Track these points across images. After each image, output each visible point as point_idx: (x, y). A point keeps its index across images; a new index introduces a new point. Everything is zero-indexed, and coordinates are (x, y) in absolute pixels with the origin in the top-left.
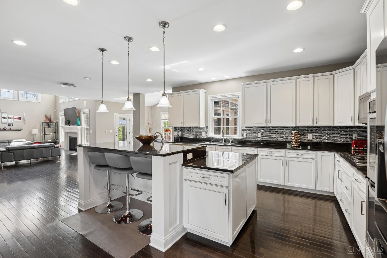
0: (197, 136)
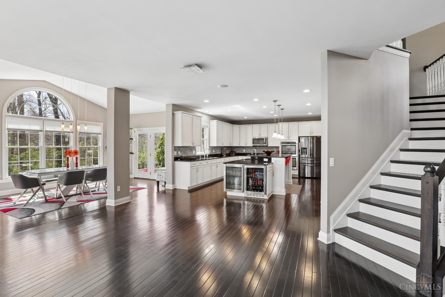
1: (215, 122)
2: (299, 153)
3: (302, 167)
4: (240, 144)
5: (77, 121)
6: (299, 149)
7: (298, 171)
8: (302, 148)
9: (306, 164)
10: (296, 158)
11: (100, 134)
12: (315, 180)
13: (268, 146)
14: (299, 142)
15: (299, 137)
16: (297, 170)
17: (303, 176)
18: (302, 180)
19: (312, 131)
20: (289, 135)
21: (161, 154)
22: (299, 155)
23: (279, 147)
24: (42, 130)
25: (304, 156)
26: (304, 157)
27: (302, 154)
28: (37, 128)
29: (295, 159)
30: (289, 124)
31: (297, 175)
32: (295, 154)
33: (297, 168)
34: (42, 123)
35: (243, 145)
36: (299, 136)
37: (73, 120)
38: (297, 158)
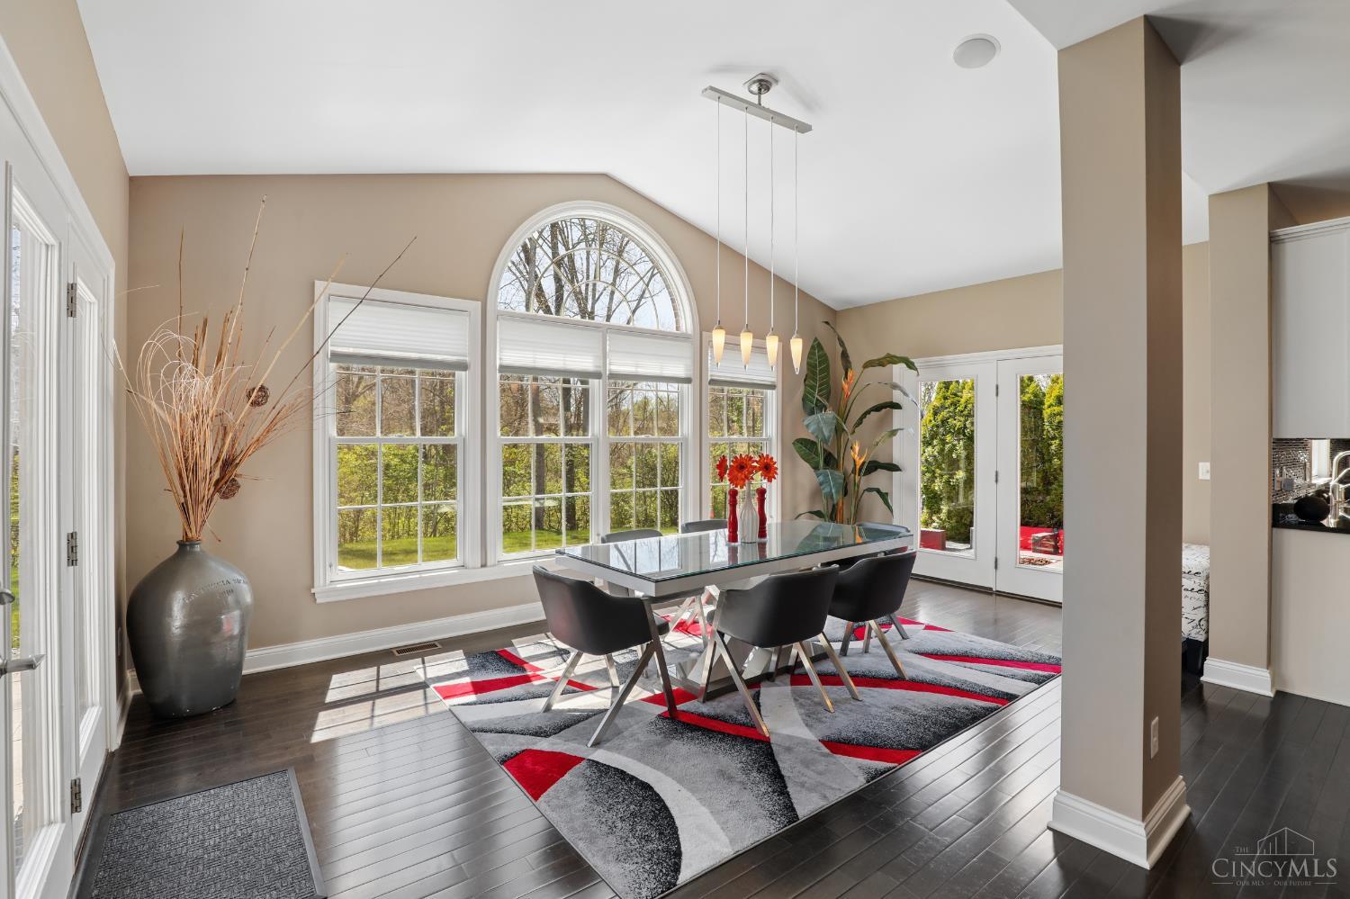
5: (704, 333)
11: (772, 387)
21: (939, 467)
24: (601, 369)
28: (586, 363)
34: (601, 343)
37: (690, 331)
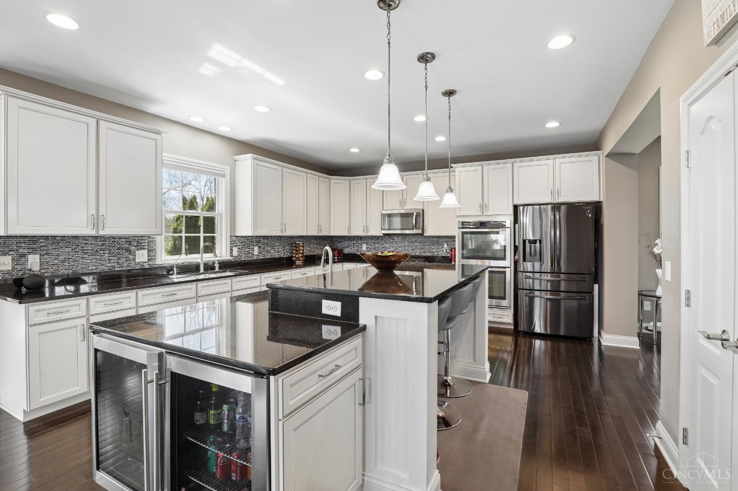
0: (118, 263)
1: (247, 160)
2: (517, 257)
3: (524, 300)
4: (349, 230)
6: (517, 244)
7: (511, 312)
8: (524, 241)
9: (537, 293)
10: (504, 273)
12: (562, 345)
13: (425, 235)
14: (516, 220)
15: (516, 208)
16: (509, 308)
17: (525, 330)
18: (522, 341)
19: (557, 187)
20: (486, 202)
22: (516, 263)
23: (454, 237)
25: (529, 266)
26: (530, 269)
27: (524, 260)
29: (503, 275)
30: (485, 168)
31: (509, 324)
32: (504, 259)
33: (509, 301)
35: (358, 232)
36: (517, 202)
38: (508, 270)
